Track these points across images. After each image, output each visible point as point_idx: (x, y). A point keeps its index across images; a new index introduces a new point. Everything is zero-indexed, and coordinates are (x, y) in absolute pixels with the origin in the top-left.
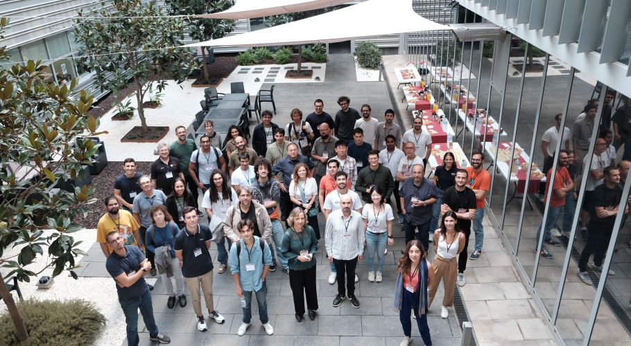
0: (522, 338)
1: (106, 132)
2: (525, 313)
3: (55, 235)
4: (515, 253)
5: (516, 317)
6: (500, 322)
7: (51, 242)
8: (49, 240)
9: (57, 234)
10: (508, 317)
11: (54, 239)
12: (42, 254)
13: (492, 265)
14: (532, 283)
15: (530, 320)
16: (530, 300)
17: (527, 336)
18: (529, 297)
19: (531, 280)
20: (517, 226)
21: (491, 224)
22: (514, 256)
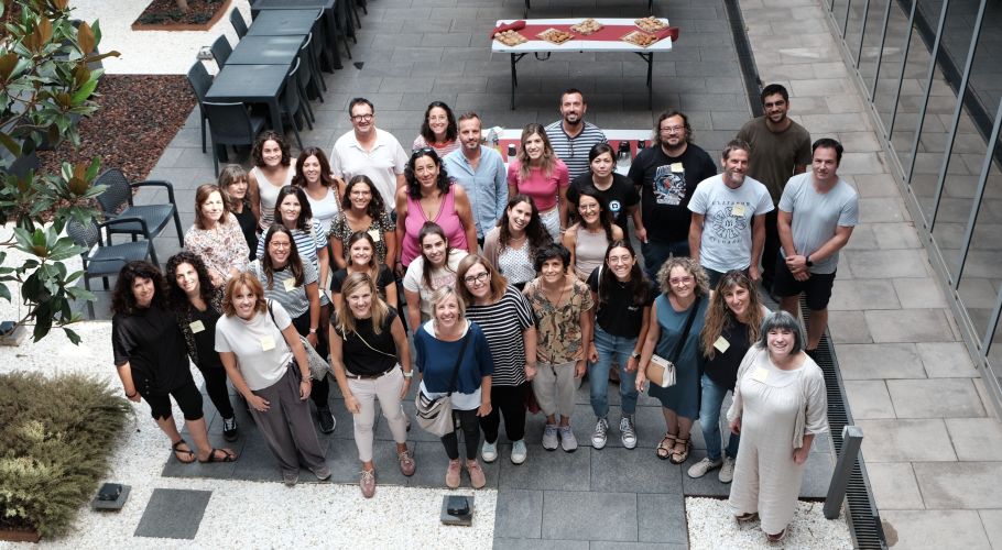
0: (954, 458)
1: (116, 54)
2: (964, 407)
3: (31, 264)
4: (954, 283)
5: (945, 416)
6: (911, 424)
7: (25, 277)
8: (21, 275)
9: (35, 263)
10: (928, 415)
11: (31, 271)
12: (9, 299)
13: (904, 305)
14: (984, 347)
15: (972, 422)
16: (975, 380)
17: (965, 453)
18: (976, 373)
19: (982, 341)
20: (964, 224)
21: (908, 217)
22: (951, 290)
